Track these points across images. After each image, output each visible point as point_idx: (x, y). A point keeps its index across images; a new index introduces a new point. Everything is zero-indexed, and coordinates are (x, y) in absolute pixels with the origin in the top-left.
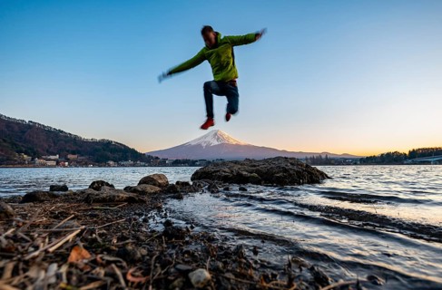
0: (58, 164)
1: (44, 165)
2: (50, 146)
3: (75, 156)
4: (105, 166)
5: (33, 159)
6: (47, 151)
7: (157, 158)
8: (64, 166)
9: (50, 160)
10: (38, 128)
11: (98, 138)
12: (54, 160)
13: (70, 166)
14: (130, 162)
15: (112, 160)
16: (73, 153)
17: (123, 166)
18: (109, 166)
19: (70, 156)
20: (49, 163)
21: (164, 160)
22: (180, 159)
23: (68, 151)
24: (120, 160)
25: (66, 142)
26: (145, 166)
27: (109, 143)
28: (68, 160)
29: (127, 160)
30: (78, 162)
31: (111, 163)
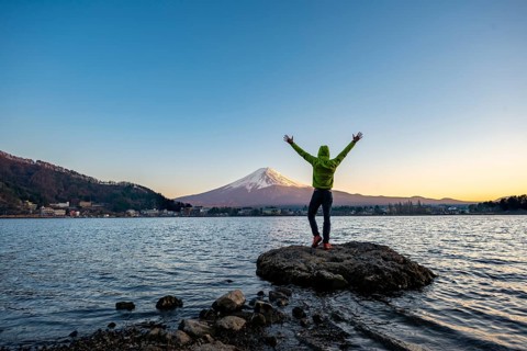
0: (68, 213)
1: (51, 216)
2: (59, 191)
3: (89, 204)
4: (124, 216)
5: (38, 208)
6: (56, 198)
7: (189, 205)
8: (75, 217)
9: (59, 208)
10: (47, 169)
11: (117, 181)
12: (63, 209)
13: (82, 216)
14: (155, 211)
15: (133, 208)
16: (87, 200)
17: (147, 216)
18: (129, 216)
19: (83, 204)
20: (57, 212)
21: (198, 208)
22: (219, 206)
23: (80, 197)
24: (144, 208)
25: (79, 186)
26: (173, 216)
27: (130, 186)
28: (79, 208)
29: (151, 208)
30: (91, 211)
31: (132, 212)
